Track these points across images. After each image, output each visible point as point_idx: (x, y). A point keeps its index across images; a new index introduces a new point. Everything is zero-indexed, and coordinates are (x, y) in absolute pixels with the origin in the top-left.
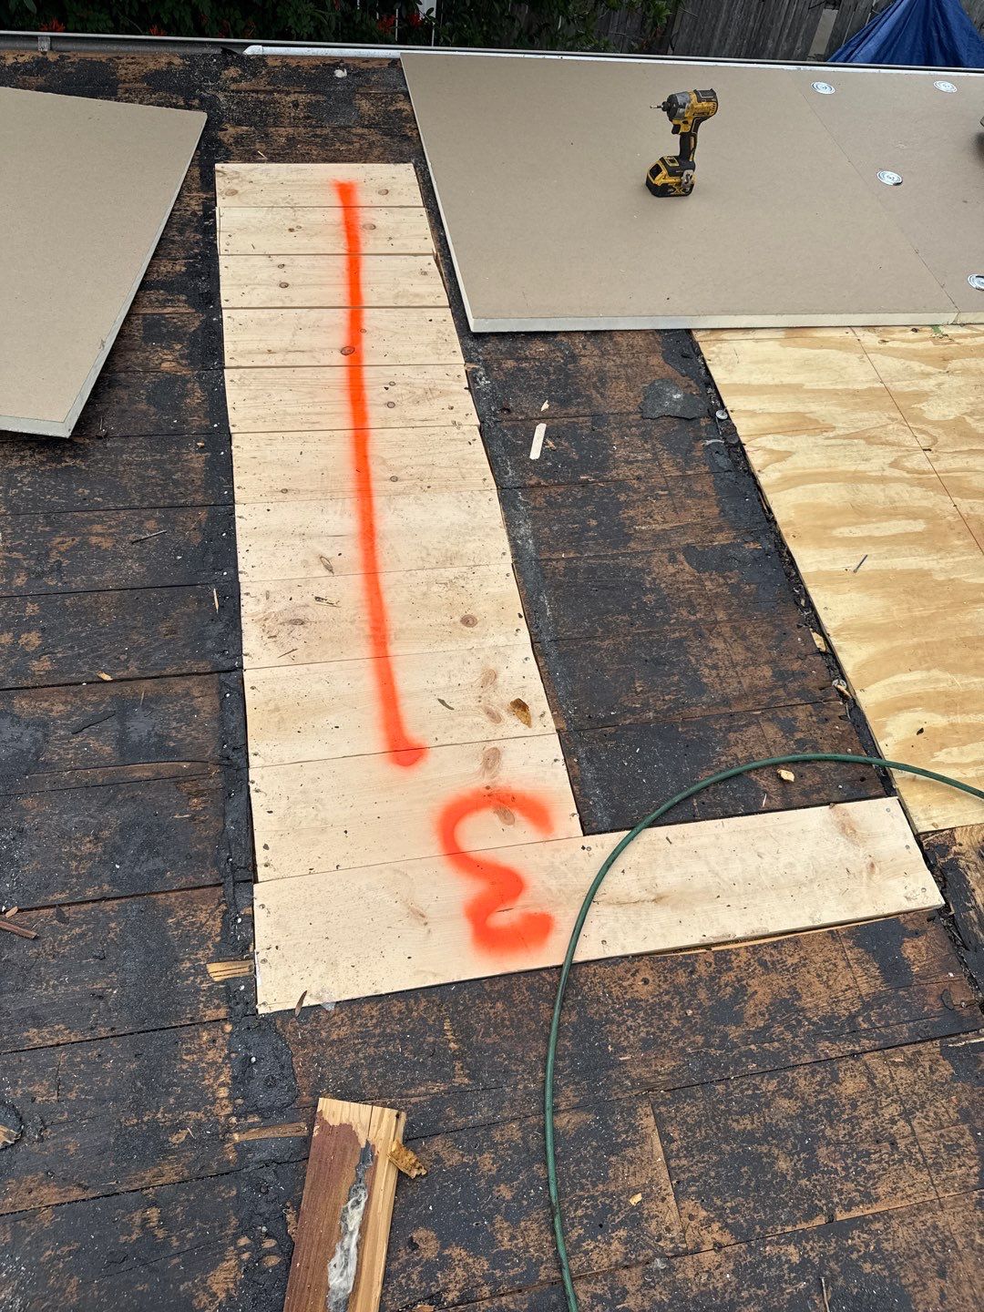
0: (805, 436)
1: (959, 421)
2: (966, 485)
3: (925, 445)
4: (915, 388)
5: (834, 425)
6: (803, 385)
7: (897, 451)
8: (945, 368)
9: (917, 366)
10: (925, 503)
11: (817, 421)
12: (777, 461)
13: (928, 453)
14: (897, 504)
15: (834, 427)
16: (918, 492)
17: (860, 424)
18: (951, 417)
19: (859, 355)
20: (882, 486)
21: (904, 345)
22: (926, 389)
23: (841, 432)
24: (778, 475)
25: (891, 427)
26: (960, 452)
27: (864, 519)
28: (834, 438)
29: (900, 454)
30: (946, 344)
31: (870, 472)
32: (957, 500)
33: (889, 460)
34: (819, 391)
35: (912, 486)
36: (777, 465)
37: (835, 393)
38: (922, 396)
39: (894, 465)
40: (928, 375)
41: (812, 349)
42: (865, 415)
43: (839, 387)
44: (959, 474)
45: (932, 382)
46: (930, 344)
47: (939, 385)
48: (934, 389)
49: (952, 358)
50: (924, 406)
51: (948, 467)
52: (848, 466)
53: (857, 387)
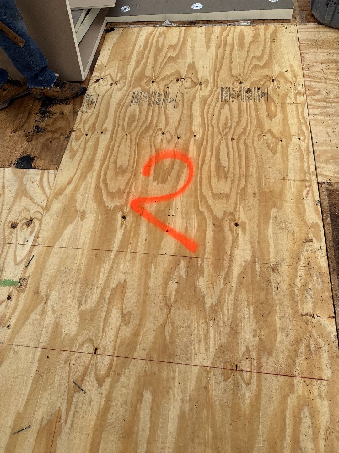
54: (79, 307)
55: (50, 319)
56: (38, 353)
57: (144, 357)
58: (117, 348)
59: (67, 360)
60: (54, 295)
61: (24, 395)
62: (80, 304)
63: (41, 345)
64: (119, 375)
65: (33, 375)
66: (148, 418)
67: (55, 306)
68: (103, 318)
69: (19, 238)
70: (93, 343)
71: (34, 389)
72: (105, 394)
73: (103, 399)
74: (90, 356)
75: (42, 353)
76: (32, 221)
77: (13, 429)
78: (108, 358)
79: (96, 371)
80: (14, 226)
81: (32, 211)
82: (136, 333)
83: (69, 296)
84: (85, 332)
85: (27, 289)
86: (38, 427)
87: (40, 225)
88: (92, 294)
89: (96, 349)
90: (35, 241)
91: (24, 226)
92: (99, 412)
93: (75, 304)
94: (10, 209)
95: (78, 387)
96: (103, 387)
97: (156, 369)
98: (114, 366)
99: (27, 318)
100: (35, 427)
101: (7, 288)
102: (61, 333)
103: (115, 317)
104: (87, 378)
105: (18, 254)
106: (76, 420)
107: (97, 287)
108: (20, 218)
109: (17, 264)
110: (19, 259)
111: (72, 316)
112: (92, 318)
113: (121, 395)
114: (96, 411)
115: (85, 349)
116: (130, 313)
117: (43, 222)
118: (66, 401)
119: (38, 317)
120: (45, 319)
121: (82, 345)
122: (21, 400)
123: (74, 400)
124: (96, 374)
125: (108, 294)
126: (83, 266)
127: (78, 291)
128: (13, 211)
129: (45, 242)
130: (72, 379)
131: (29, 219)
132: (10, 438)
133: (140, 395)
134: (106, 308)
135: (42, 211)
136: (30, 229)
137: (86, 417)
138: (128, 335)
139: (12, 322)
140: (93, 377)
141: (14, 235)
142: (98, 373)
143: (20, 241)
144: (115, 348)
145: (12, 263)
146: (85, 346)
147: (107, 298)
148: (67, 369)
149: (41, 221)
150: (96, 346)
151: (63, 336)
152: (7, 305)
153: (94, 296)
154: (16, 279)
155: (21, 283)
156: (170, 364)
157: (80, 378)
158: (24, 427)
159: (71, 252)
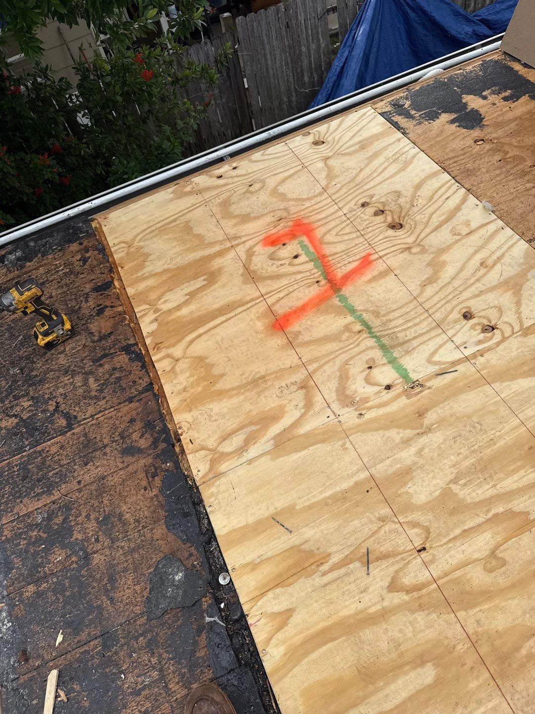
0: (302, 580)
1: (447, 494)
2: (467, 588)
3: (418, 544)
4: (399, 466)
5: (329, 551)
6: (295, 505)
7: (393, 564)
8: (422, 425)
9: (396, 435)
10: (430, 634)
11: (311, 553)
12: (280, 628)
13: (423, 554)
14: (403, 648)
15: (329, 555)
16: (420, 618)
17: (352, 538)
18: (437, 493)
19: (340, 443)
20: (384, 626)
21: (381, 411)
22: (409, 462)
23: (335, 559)
24: (282, 649)
25: (382, 532)
26: (455, 538)
27: (371, 688)
28: (331, 570)
29: (396, 567)
30: (418, 393)
31: (370, 607)
32: (461, 614)
33: (386, 583)
34: (310, 507)
35: (413, 612)
36: (280, 635)
37: (325, 503)
38: (405, 474)
39: (393, 586)
40: (407, 442)
41: (300, 451)
42: (356, 523)
43: (327, 494)
44: (458, 573)
45: (413, 450)
46: (404, 400)
47: (420, 452)
48: (416, 459)
49: (427, 410)
50: (410, 488)
51: (447, 567)
52: (349, 607)
53: (345, 485)
54: (450, 482)
55: (407, 456)
56: (364, 475)
57: (470, 631)
58: (448, 578)
59: (383, 519)
60: (437, 438)
61: (314, 496)
62: (455, 481)
63: (373, 471)
64: (421, 607)
65: (338, 489)
66: (404, 695)
67: (427, 450)
68: (466, 527)
69: (460, 334)
70: (427, 538)
71: (327, 504)
72: (386, 603)
73: (378, 607)
74: (410, 547)
75: (366, 481)
76: (493, 329)
77: (277, 514)
78: (428, 574)
79: (401, 569)
80: (467, 316)
81: (505, 318)
82: (487, 594)
83: (452, 457)
84: (430, 516)
85: (415, 399)
86: (297, 543)
87: (498, 344)
88: (479, 485)
89: (424, 549)
90: (474, 356)
91: (479, 328)
92: (362, 612)
93: (450, 473)
94: (482, 293)
95: (367, 560)
96: (391, 595)
97: (469, 663)
98: (424, 591)
99: (386, 428)
100: (294, 539)
101: (396, 375)
102: (405, 484)
103: (481, 544)
104: (384, 564)
105: (442, 351)
106: (334, 586)
107: (494, 486)
108: (483, 314)
109: (429, 361)
110: (436, 358)
111: (435, 482)
112: (453, 512)
113: (401, 631)
114: (360, 606)
115: (412, 532)
116: (504, 563)
117: (505, 344)
118: (342, 556)
119: (397, 439)
120: (402, 450)
121: (415, 525)
122: (306, 498)
123: (351, 566)
124: (397, 572)
125: (500, 509)
126: (502, 443)
127: (467, 463)
128: (483, 297)
129: (484, 368)
130: (369, 544)
131: (493, 324)
132: (267, 518)
133: (420, 660)
134: (481, 520)
135: (517, 329)
136: (482, 336)
137: (346, 597)
138: (476, 582)
139: (368, 415)
140: (392, 570)
141: (458, 327)
142: (401, 574)
143: (458, 340)
144: (446, 575)
145: (426, 355)
146: (416, 530)
147: (493, 512)
148: (374, 527)
149: (504, 339)
150: (427, 546)
151: (403, 490)
152: (379, 392)
153: (480, 492)
154: (414, 376)
155: (415, 386)
156: (493, 683)
157: (377, 554)
158: (286, 526)
159: (503, 411)
